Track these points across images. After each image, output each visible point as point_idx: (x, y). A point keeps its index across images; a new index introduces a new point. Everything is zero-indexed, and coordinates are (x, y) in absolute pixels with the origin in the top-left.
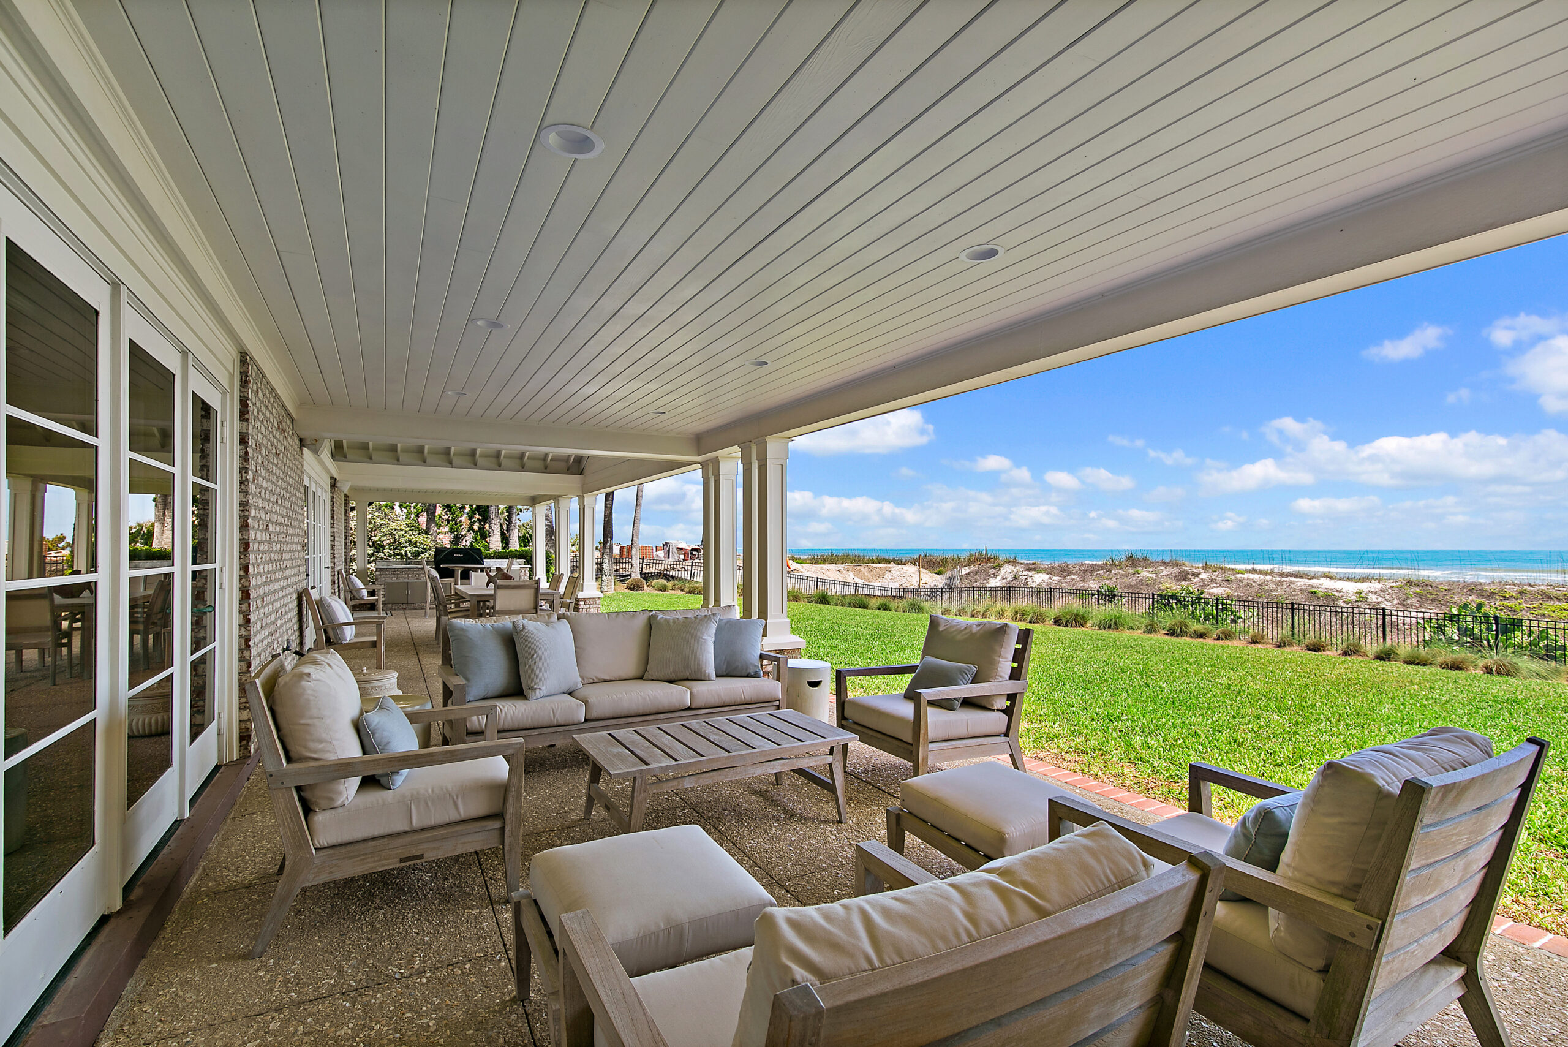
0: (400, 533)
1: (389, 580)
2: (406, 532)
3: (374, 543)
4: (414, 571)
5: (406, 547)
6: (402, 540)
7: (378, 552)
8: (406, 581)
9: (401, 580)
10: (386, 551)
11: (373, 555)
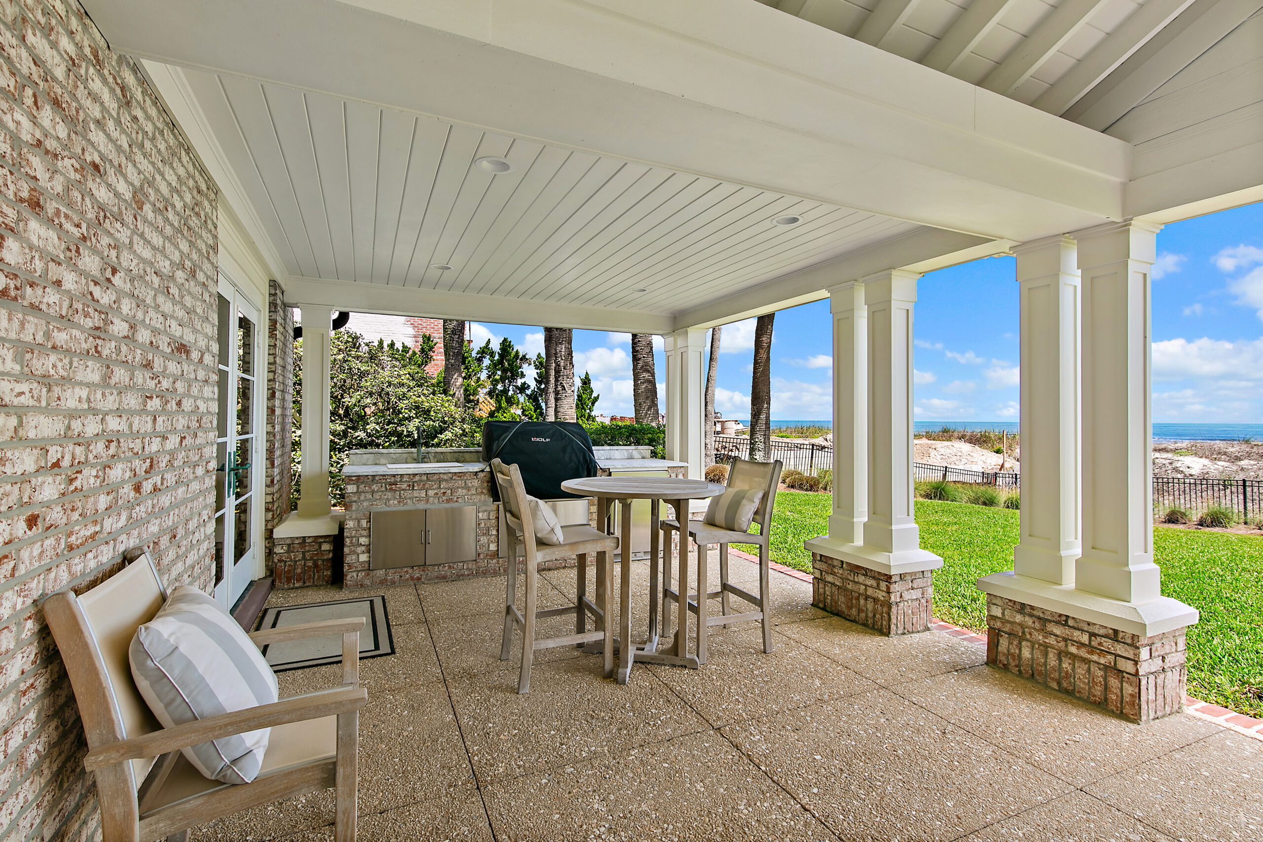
0: (400, 391)
1: (380, 507)
2: (410, 388)
3: (347, 410)
4: (440, 481)
5: (409, 419)
6: (401, 405)
7: (355, 428)
8: (422, 506)
9: (410, 506)
10: (370, 427)
11: (345, 434)
